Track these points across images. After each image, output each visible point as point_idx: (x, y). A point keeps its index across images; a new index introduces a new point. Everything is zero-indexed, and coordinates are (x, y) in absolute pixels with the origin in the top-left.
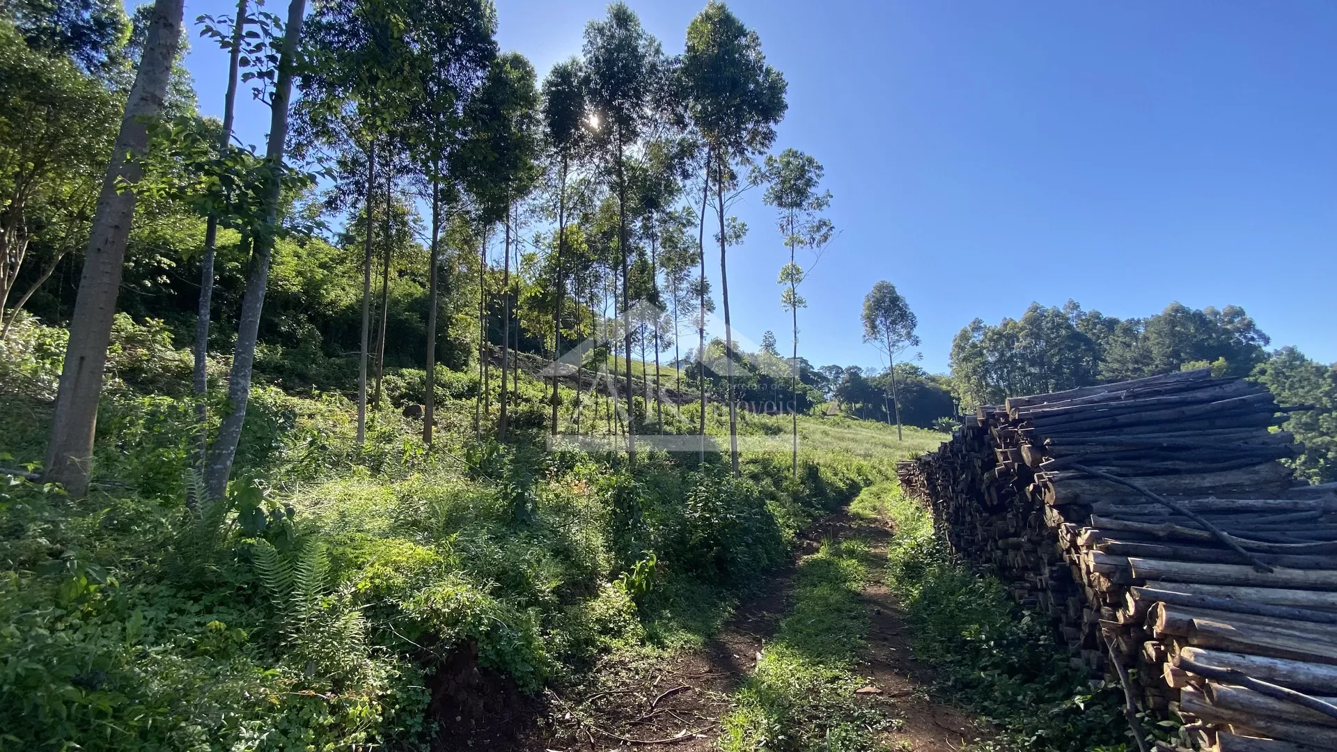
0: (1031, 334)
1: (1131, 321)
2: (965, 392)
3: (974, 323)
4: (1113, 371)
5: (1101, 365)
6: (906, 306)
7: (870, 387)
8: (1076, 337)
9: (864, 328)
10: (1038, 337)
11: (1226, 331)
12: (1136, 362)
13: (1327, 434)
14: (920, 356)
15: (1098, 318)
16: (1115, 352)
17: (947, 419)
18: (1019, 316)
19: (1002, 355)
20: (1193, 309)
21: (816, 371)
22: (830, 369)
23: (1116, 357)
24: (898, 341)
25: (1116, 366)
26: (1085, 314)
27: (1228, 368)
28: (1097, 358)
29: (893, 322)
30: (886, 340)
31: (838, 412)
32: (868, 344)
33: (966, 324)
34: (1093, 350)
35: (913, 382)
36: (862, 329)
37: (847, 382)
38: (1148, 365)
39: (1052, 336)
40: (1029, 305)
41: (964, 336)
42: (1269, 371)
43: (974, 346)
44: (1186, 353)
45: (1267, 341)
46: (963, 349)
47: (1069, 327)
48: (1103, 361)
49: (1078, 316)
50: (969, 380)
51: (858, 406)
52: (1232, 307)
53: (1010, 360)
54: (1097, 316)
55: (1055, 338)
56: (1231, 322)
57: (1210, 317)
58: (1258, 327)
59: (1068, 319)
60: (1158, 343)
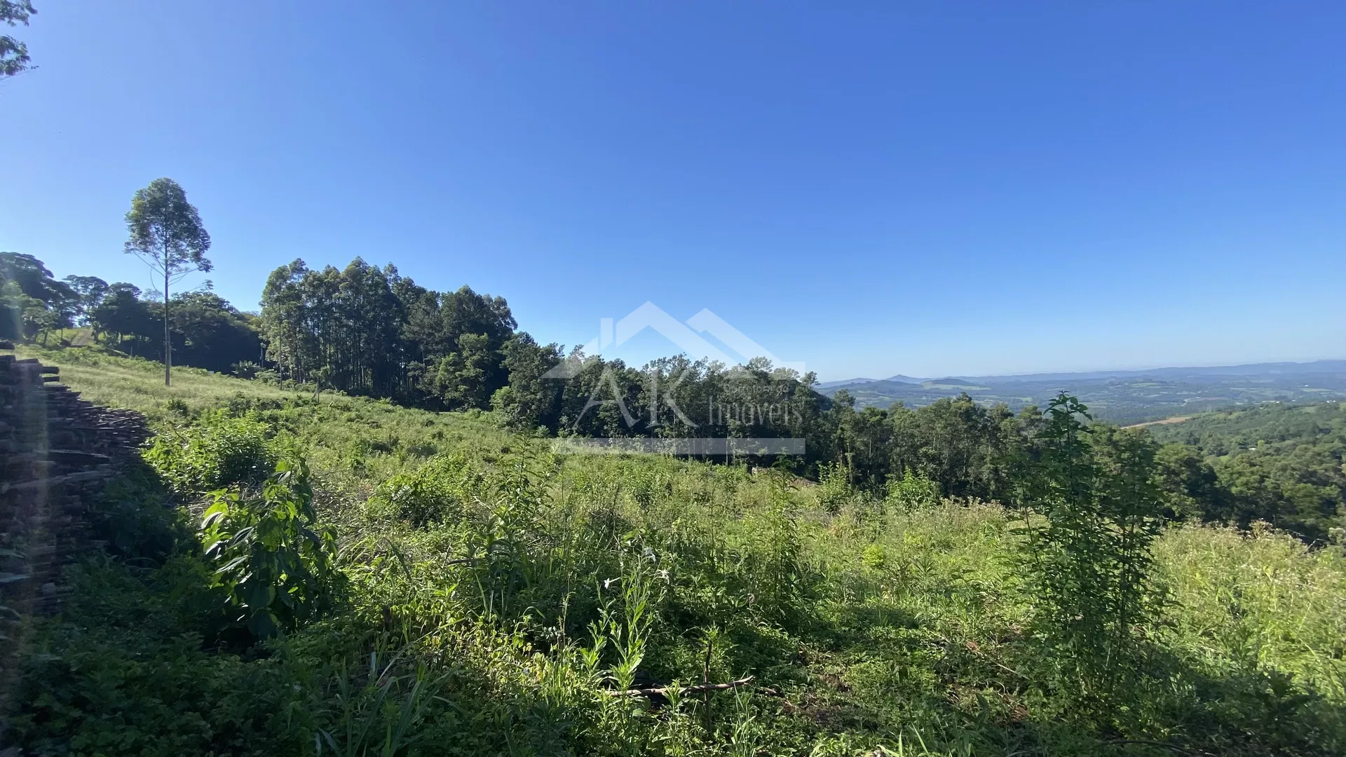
0: (351, 287)
1: (433, 293)
2: (274, 337)
3: (295, 263)
4: (414, 333)
5: (405, 327)
6: (198, 219)
7: (151, 315)
8: (390, 299)
9: (130, 233)
10: (357, 291)
11: (494, 315)
12: (432, 327)
13: (533, 393)
14: (209, 284)
15: (411, 285)
16: (418, 315)
17: (250, 363)
18: (342, 268)
19: (320, 301)
20: (477, 293)
21: (57, 279)
22: (85, 281)
23: (418, 321)
24: (180, 261)
25: (416, 329)
26: (400, 279)
27: (488, 341)
28: (405, 320)
29: (175, 236)
30: (162, 257)
31: (92, 344)
32: (131, 256)
33: (287, 262)
34: (402, 312)
35: (213, 317)
36: (126, 233)
37: (112, 303)
38: (440, 331)
39: (371, 293)
40: (354, 258)
41: (281, 275)
42: (510, 347)
43: (291, 287)
44: (465, 326)
45: (516, 326)
46: (278, 288)
47: (386, 287)
48: (408, 323)
49: (395, 279)
50: (281, 323)
51: (127, 337)
52: (500, 298)
53: (328, 308)
54: (410, 282)
55: (372, 295)
56: (498, 308)
57: (486, 302)
58: (512, 316)
59: (386, 280)
60: (448, 315)
